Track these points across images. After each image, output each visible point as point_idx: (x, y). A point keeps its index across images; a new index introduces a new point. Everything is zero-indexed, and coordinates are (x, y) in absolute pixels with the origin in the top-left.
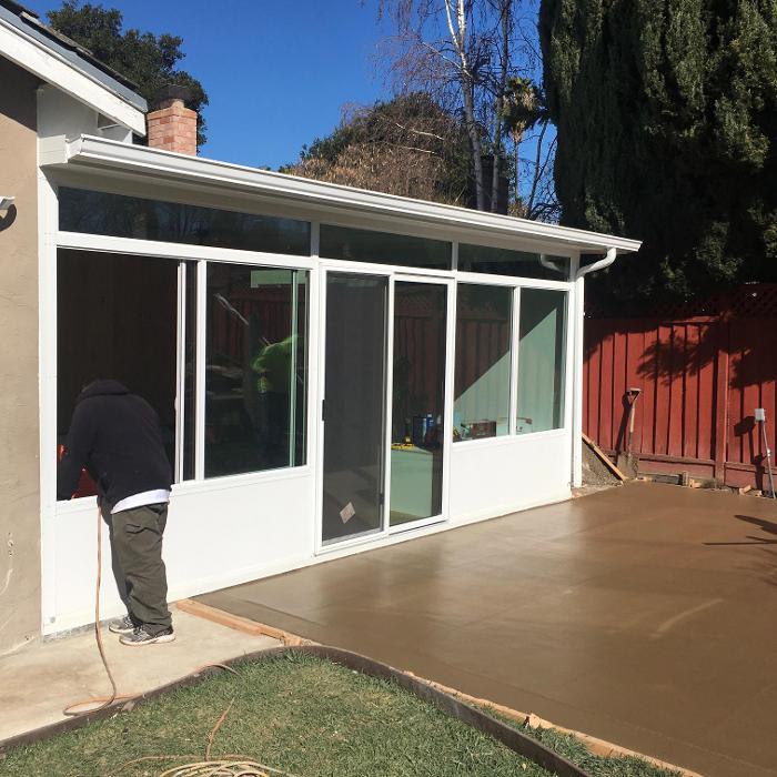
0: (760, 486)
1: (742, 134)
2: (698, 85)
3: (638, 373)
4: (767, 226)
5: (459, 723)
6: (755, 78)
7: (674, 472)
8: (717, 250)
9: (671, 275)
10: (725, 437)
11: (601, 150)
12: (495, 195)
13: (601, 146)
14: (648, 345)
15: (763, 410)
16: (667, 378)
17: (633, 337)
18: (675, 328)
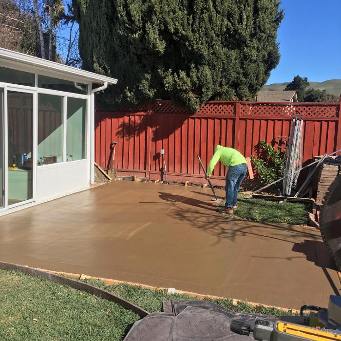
0: (162, 180)
1: (156, 39)
2: (139, 16)
3: (116, 135)
4: (164, 78)
5: (51, 283)
6: (160, 16)
7: (130, 176)
8: (147, 85)
9: (129, 95)
10: (150, 160)
11: (100, 38)
12: (50, 53)
13: (100, 36)
14: (120, 123)
15: (163, 150)
16: (128, 137)
17: (114, 120)
18: (131, 117)
